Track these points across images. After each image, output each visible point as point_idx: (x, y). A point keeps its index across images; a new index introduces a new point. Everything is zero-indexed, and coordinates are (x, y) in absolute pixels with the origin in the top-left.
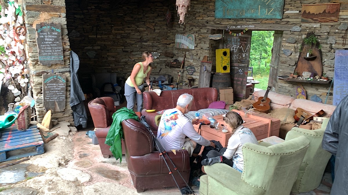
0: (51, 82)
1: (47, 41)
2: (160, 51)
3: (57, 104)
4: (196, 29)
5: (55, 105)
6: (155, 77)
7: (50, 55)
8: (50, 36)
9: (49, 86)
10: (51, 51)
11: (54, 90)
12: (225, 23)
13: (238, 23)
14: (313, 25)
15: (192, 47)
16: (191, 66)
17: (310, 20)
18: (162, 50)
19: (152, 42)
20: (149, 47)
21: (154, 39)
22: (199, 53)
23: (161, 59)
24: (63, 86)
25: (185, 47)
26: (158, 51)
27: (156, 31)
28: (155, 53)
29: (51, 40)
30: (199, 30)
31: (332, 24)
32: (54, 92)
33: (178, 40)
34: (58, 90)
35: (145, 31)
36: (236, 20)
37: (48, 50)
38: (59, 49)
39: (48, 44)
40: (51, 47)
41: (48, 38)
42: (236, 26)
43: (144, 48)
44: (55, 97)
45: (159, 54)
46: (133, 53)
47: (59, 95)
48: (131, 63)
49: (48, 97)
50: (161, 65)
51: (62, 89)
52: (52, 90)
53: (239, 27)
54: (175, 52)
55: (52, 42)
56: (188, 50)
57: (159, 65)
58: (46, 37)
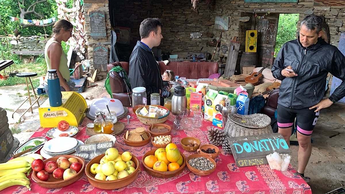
0: (98, 51)
1: (95, 23)
2: (202, 32)
3: (102, 66)
4: (230, 12)
5: (101, 66)
6: (196, 54)
7: (98, 33)
8: (98, 20)
9: (97, 53)
10: (98, 30)
11: (100, 56)
12: (252, 7)
13: (263, 6)
14: (324, 8)
15: (226, 28)
16: (225, 46)
17: (321, 3)
18: (204, 31)
19: (196, 23)
20: (192, 28)
21: (198, 21)
22: (231, 33)
23: (203, 39)
24: (106, 54)
25: (222, 29)
26: (200, 31)
27: (200, 14)
28: (197, 33)
29: (98, 22)
30: (232, 13)
31: (340, 7)
32: (100, 58)
33: (217, 22)
34: (103, 57)
35: (190, 14)
36: (261, 4)
37: (96, 29)
38: (103, 29)
39: (96, 25)
40: (98, 27)
41: (96, 21)
42: (261, 9)
43: (188, 29)
44: (101, 61)
45: (202, 34)
46: (179, 33)
47: (103, 60)
48: (177, 41)
49: (96, 61)
50: (202, 44)
51: (105, 56)
52: (99, 57)
53: (263, 10)
54: (215, 32)
55: (99, 23)
56: (223, 31)
57: (201, 44)
58: (95, 20)
